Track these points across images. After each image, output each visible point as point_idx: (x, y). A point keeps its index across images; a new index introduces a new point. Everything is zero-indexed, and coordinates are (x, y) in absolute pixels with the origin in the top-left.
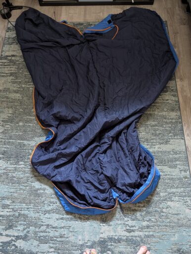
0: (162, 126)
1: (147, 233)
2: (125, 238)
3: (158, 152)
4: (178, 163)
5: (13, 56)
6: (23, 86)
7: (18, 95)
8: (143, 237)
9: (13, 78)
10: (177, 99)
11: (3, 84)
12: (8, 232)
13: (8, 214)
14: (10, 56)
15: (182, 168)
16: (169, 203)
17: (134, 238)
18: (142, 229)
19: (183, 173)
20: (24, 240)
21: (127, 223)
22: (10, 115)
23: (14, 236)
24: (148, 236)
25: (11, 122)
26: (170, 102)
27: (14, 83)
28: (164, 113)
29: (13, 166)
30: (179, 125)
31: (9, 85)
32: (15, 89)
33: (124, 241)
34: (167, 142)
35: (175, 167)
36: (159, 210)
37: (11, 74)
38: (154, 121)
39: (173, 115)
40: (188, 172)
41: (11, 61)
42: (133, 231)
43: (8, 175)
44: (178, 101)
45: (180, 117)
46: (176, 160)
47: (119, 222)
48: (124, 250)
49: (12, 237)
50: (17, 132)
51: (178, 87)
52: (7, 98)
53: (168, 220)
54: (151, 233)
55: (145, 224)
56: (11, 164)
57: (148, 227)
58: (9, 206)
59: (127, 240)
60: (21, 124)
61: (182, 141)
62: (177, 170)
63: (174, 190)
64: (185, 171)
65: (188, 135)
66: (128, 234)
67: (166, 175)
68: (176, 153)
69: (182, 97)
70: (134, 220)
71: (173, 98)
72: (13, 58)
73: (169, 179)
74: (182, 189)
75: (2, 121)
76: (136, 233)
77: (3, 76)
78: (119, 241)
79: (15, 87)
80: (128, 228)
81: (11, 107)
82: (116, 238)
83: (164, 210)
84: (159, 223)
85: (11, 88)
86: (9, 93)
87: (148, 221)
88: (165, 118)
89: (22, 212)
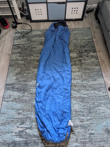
0: (92, 73)
1: (90, 122)
3: (92, 84)
4: (102, 89)
5: (19, 44)
6: (25, 58)
7: (23, 62)
8: (88, 124)
9: (20, 54)
11: (15, 57)
12: (22, 126)
13: (21, 117)
14: (17, 45)
15: (104, 91)
16: (100, 108)
17: (84, 125)
18: (87, 120)
20: (30, 129)
21: (80, 118)
22: (19, 71)
23: (25, 128)
24: (91, 124)
25: (20, 74)
26: (95, 62)
27: (20, 56)
28: (93, 67)
29: (22, 94)
30: (100, 72)
31: (18, 58)
32: (21, 59)
33: (79, 126)
34: (95, 80)
35: (101, 91)
36: (95, 111)
37: (19, 53)
38: (88, 71)
39: (97, 67)
40: (107, 93)
41: (18, 47)
42: (84, 121)
43: (20, 99)
44: (99, 62)
45: (100, 69)
47: (77, 118)
48: (80, 131)
49: (24, 128)
50: (23, 79)
51: (98, 56)
52: (17, 63)
53: (100, 115)
54: (92, 122)
55: (89, 118)
56: (21, 93)
58: (22, 113)
59: (81, 126)
60: (25, 75)
61: (103, 79)
62: (102, 92)
63: (101, 102)
64: (105, 92)
65: (105, 76)
66: (81, 123)
67: (97, 95)
68: (100, 85)
69: (100, 59)
70: (83, 116)
71: (97, 60)
72: (19, 45)
74: (105, 101)
75: (16, 74)
76: (85, 123)
77: (15, 54)
78: (77, 127)
80: (81, 120)
81: (20, 67)
82: (76, 125)
83: (98, 111)
84: (95, 117)
85: (19, 59)
86: (18, 61)
87: (90, 116)
88: (94, 69)
89: (28, 116)
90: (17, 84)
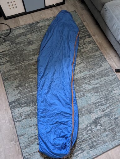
0: (95, 60)
1: (111, 109)
2: (103, 115)
3: (99, 72)
4: (109, 73)
5: (3, 51)
6: (18, 65)
7: (17, 71)
8: (110, 111)
9: (10, 63)
10: (96, 45)
11: (5, 68)
14: (1, 52)
15: (112, 74)
16: (114, 92)
17: (107, 113)
18: (108, 108)
19: (114, 77)
21: (101, 108)
22: (18, 83)
24: (112, 110)
25: (21, 86)
26: (94, 47)
27: (12, 65)
28: (94, 54)
30: (103, 57)
31: (9, 68)
32: (14, 68)
33: (103, 116)
34: (101, 66)
35: (109, 75)
36: (111, 96)
37: (8, 62)
38: (91, 59)
39: (98, 53)
40: (115, 75)
41: (3, 55)
42: (105, 110)
44: (97, 46)
45: (101, 53)
46: (108, 72)
47: (97, 109)
48: (105, 120)
50: (27, 90)
51: (94, 40)
52: (12, 74)
53: (117, 99)
54: (113, 108)
55: (108, 105)
57: (110, 106)
59: (104, 115)
60: (27, 85)
61: (107, 63)
62: (111, 76)
63: (113, 85)
64: (114, 75)
65: (108, 60)
66: (103, 113)
67: (107, 80)
68: (107, 69)
69: (98, 43)
70: (103, 106)
71: (95, 45)
72: (4, 53)
73: (109, 82)
74: (116, 84)
75: (16, 87)
76: (107, 111)
77: (3, 64)
78: (101, 117)
79: (13, 67)
80: (102, 110)
81: (17, 78)
82: (99, 117)
83: (113, 96)
84: (114, 102)
85: (12, 69)
86: (12, 71)
87: (109, 103)
88: (95, 56)
90: (23, 98)
